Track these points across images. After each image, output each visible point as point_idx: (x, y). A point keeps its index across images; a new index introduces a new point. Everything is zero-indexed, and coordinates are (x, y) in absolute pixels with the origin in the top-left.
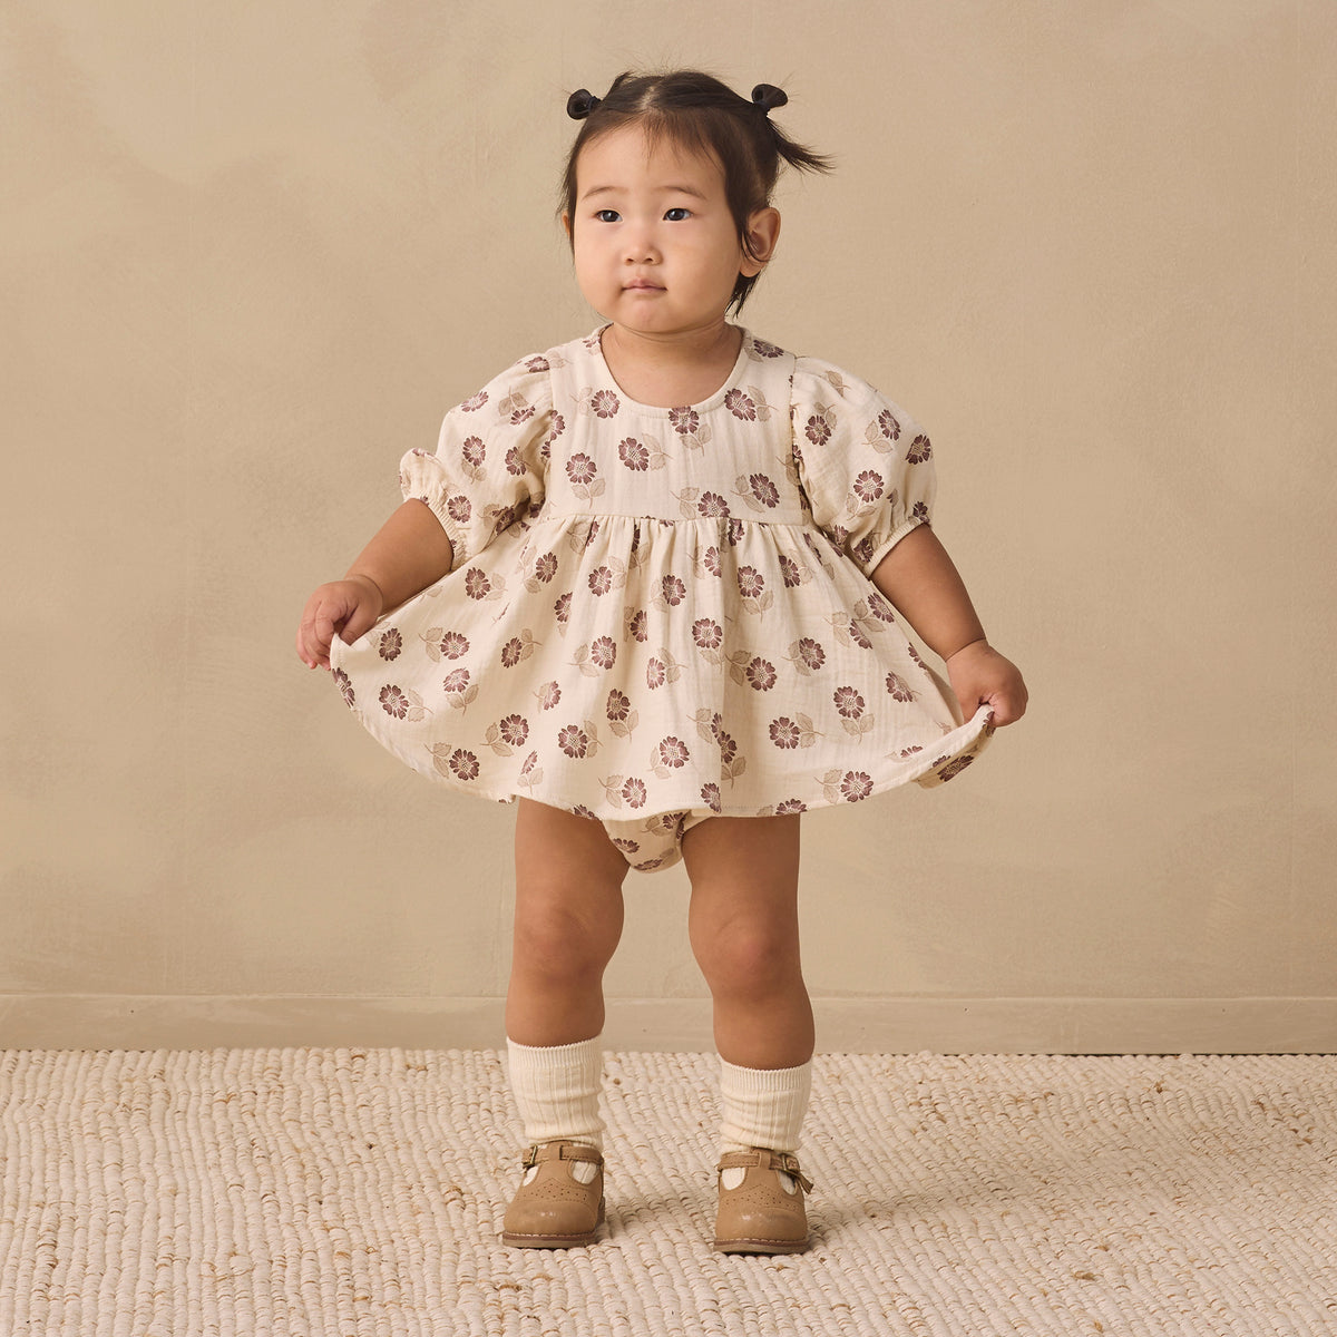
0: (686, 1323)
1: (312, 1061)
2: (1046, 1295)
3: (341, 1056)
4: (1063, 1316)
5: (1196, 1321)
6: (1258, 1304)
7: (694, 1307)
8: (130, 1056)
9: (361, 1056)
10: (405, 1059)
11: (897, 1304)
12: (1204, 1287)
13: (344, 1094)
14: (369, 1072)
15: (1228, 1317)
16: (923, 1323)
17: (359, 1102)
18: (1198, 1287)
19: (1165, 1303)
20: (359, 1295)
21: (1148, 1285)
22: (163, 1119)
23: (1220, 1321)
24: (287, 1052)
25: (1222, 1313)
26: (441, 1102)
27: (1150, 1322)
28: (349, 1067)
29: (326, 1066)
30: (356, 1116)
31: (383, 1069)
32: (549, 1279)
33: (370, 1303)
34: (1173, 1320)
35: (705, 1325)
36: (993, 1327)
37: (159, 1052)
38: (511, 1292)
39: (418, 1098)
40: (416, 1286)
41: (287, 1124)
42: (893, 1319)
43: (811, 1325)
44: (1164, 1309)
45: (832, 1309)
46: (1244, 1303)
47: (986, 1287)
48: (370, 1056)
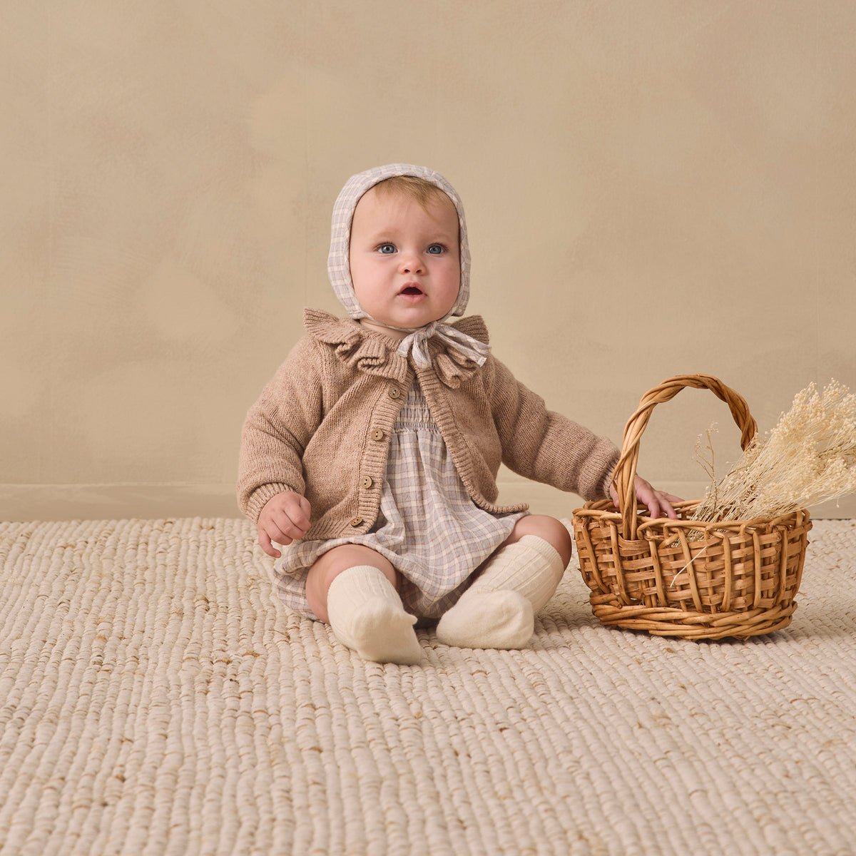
0: (354, 685)
1: (138, 525)
2: (640, 663)
3: (157, 524)
4: (653, 678)
5: (758, 682)
6: (805, 668)
7: (364, 674)
8: (12, 526)
9: (171, 523)
10: (202, 522)
11: (524, 671)
12: (763, 659)
13: (150, 543)
14: (174, 532)
15: (785, 679)
16: (544, 683)
17: (160, 549)
18: (757, 658)
19: (733, 669)
20: (105, 667)
21: (718, 657)
22: (16, 560)
23: (778, 681)
24: (123, 521)
25: (779, 675)
26: (218, 551)
27: (723, 682)
28: (161, 528)
29: (146, 530)
30: (154, 558)
31: (185, 529)
32: (255, 655)
33: (110, 673)
34: (740, 679)
35: (369, 686)
36: (598, 686)
37: (34, 523)
38: (224, 664)
39: (202, 548)
40: (151, 661)
41: (103, 561)
42: (520, 681)
43: (454, 686)
44: (732, 672)
45: (472, 674)
46: (795, 668)
47: (593, 659)
48: (178, 523)
